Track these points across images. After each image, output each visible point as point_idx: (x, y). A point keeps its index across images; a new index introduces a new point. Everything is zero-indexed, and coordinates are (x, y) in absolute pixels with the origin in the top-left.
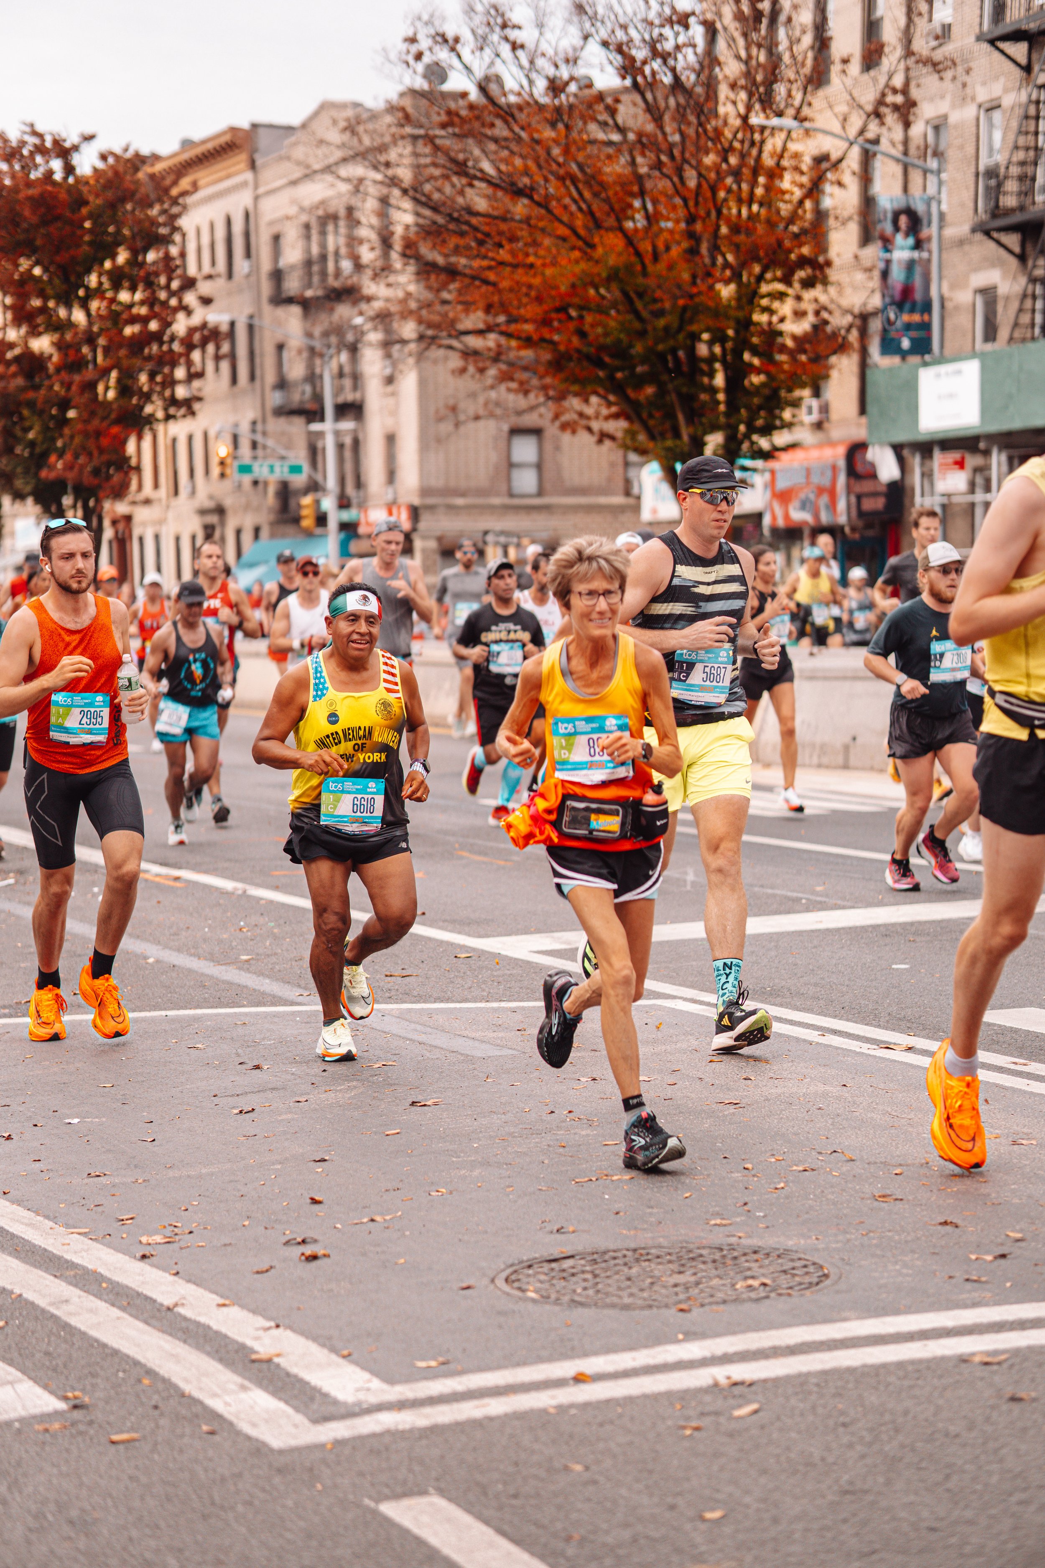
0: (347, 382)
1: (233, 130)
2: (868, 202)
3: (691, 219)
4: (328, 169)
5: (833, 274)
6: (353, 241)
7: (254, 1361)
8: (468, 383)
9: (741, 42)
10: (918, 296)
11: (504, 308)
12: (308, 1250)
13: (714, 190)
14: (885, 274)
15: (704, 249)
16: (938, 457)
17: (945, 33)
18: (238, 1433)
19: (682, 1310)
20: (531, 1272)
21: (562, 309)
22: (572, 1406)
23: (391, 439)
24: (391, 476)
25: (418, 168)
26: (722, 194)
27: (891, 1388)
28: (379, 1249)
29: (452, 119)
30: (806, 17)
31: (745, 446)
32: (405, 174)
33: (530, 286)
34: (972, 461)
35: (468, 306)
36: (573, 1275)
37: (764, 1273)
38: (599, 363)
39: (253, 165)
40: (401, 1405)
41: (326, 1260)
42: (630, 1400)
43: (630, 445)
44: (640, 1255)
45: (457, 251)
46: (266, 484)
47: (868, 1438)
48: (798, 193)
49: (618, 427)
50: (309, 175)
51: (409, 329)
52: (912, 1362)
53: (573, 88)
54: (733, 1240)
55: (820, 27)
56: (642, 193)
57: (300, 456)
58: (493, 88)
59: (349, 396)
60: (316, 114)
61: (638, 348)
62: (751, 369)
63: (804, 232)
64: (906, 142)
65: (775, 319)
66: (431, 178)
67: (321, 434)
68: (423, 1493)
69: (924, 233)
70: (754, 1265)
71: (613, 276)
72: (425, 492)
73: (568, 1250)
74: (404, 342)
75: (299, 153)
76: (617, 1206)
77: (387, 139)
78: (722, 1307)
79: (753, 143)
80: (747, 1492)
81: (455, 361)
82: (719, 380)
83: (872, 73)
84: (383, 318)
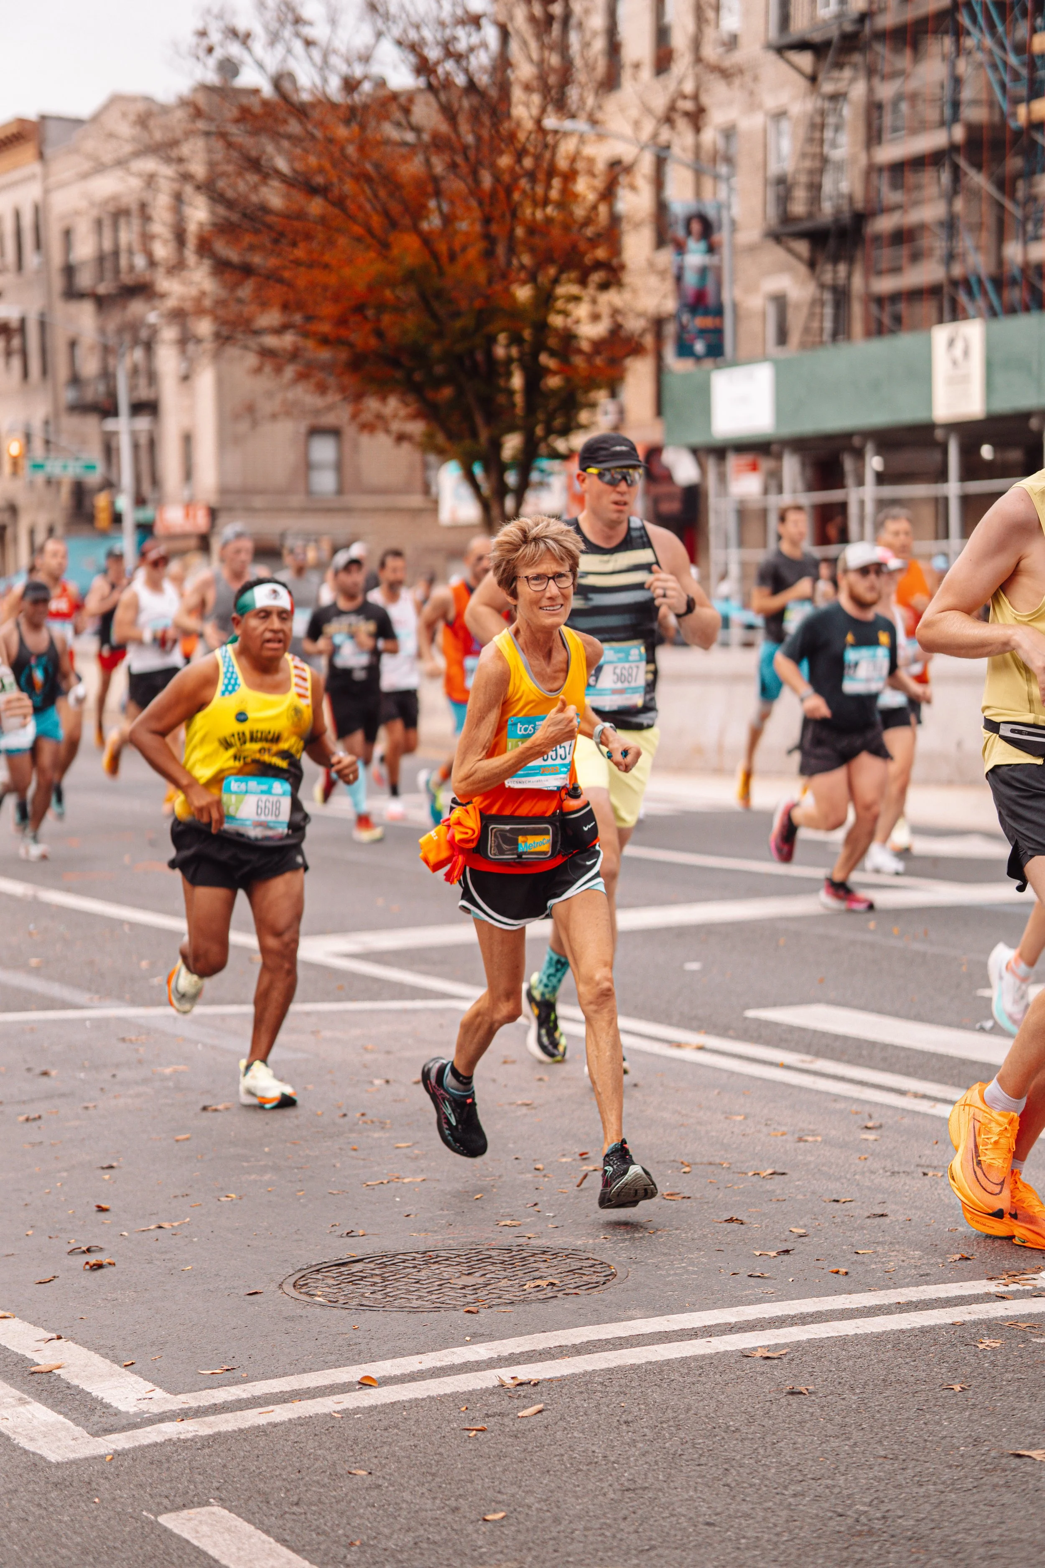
0: (142, 382)
1: (21, 121)
2: (661, 207)
3: (487, 220)
4: (121, 163)
5: (628, 278)
6: (146, 238)
7: (33, 1373)
8: (265, 382)
9: (533, 45)
10: (711, 299)
11: (300, 306)
12: (93, 1259)
13: (509, 191)
14: (679, 279)
15: (501, 250)
16: (733, 461)
17: (732, 42)
18: (16, 1448)
19: (468, 1312)
20: (319, 1276)
21: (359, 309)
22: (357, 1410)
23: (187, 439)
24: (188, 474)
25: (212, 165)
26: (516, 196)
27: (674, 1385)
28: (167, 1257)
29: (245, 115)
30: (597, 21)
31: (543, 449)
32: (199, 169)
33: (325, 288)
34: (766, 464)
35: (264, 305)
36: (362, 1278)
37: (550, 1273)
38: (395, 363)
39: (41, 156)
40: (184, 1415)
41: (112, 1268)
42: (416, 1403)
43: (428, 445)
44: (430, 1257)
45: (252, 248)
46: (59, 484)
47: (650, 1435)
48: (591, 197)
49: (417, 428)
50: (100, 168)
51: (204, 327)
52: (695, 1358)
53: (367, 87)
54: (522, 1241)
55: (612, 31)
56: (438, 193)
57: (95, 454)
58: (287, 85)
59: (144, 393)
60: (106, 108)
61: (436, 349)
62: (546, 371)
63: (599, 235)
64: (698, 148)
65: (569, 321)
66: (224, 174)
67: (115, 434)
68: (207, 1504)
69: (716, 237)
70: (542, 1265)
71: (410, 277)
72: (223, 491)
73: (358, 1253)
74: (199, 341)
75: (89, 145)
76: (408, 1209)
77: (178, 134)
78: (509, 1308)
79: (546, 146)
80: (530, 1492)
81: (252, 360)
82: (517, 381)
83: (662, 77)
84: (178, 316)
